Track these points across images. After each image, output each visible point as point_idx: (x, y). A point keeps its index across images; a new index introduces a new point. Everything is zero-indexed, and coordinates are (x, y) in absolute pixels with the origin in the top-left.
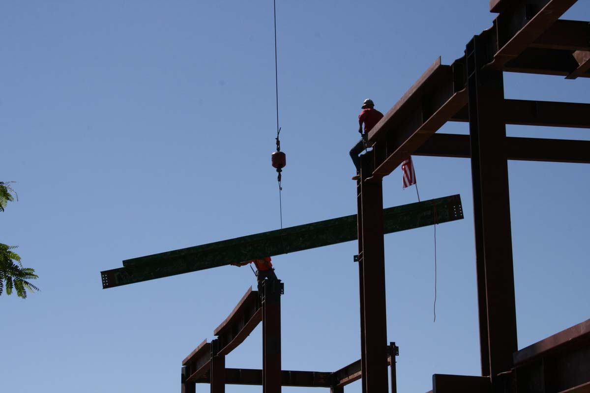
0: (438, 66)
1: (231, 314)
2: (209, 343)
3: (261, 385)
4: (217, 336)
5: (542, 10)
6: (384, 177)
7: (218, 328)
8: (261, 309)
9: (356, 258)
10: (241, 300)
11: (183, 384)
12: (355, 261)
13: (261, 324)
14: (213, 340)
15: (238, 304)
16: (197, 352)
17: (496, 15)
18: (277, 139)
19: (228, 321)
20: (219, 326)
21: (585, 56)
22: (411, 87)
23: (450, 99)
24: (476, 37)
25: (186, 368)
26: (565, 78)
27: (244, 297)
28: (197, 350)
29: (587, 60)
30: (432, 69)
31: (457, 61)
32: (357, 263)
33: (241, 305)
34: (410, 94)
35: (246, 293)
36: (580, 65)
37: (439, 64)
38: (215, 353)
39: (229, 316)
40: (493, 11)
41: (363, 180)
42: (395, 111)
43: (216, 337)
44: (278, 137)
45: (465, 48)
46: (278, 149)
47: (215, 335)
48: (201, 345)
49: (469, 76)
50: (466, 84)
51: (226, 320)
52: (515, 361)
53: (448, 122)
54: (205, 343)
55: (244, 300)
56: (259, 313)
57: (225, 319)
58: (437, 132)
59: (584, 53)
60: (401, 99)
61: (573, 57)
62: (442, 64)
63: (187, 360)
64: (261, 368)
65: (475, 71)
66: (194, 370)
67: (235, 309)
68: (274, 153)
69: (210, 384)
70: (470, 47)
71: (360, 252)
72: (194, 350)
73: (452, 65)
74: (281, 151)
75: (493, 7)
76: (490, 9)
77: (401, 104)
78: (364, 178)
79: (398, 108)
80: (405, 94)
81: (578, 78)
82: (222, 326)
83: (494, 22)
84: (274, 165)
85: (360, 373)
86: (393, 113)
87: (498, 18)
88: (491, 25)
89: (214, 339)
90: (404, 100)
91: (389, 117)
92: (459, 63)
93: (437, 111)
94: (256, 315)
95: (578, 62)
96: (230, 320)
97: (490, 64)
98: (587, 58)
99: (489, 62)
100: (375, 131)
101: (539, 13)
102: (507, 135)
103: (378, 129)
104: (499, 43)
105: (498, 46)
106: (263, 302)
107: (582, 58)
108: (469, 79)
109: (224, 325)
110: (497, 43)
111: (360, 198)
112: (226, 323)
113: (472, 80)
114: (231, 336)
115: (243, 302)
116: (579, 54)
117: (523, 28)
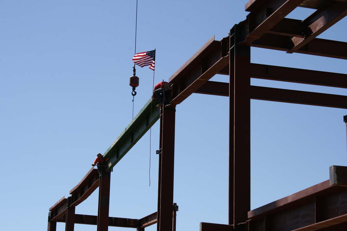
1: (80, 182)
2: (66, 199)
3: (96, 225)
4: (72, 195)
5: (275, 11)
6: (177, 105)
8: (98, 180)
9: (158, 152)
11: (49, 222)
12: (157, 153)
13: (98, 188)
14: (69, 197)
15: (85, 177)
16: (59, 204)
17: (249, 13)
18: (134, 68)
20: (73, 189)
21: (299, 40)
22: (196, 53)
23: (218, 61)
24: (236, 25)
25: (51, 213)
26: (286, 53)
27: (89, 172)
28: (59, 203)
29: (300, 42)
30: (209, 43)
31: (224, 39)
32: (158, 155)
34: (195, 57)
35: (90, 170)
37: (213, 40)
38: (69, 205)
40: (247, 10)
41: (164, 106)
42: (185, 66)
43: (71, 195)
44: (135, 66)
45: (229, 32)
46: (134, 75)
47: (70, 194)
48: (61, 199)
49: (230, 48)
50: (228, 52)
52: (249, 217)
53: (216, 74)
54: (64, 198)
55: (89, 174)
56: (98, 182)
57: (77, 185)
58: (209, 80)
59: (298, 38)
61: (291, 40)
62: (215, 40)
63: (52, 208)
64: (97, 215)
65: (234, 45)
66: (56, 214)
67: (83, 179)
69: (65, 223)
70: (232, 31)
71: (160, 149)
72: (56, 202)
73: (221, 41)
74: (136, 76)
75: (247, 7)
77: (190, 62)
79: (188, 64)
80: (192, 56)
81: (294, 53)
82: (75, 189)
83: (247, 17)
84: (131, 85)
85: (156, 220)
87: (249, 15)
90: (191, 60)
91: (182, 70)
92: (225, 40)
93: (211, 68)
94: (95, 183)
95: (294, 43)
96: (79, 186)
97: (244, 41)
98: (300, 41)
99: (243, 40)
100: (173, 78)
101: (274, 13)
102: (251, 85)
103: (175, 77)
104: (249, 30)
105: (249, 32)
106: (100, 176)
107: (297, 41)
108: (231, 50)
109: (76, 188)
110: (248, 30)
111: (162, 116)
112: (77, 187)
113: (232, 50)
114: (79, 195)
115: (88, 175)
116: (295, 39)
117: (265, 21)
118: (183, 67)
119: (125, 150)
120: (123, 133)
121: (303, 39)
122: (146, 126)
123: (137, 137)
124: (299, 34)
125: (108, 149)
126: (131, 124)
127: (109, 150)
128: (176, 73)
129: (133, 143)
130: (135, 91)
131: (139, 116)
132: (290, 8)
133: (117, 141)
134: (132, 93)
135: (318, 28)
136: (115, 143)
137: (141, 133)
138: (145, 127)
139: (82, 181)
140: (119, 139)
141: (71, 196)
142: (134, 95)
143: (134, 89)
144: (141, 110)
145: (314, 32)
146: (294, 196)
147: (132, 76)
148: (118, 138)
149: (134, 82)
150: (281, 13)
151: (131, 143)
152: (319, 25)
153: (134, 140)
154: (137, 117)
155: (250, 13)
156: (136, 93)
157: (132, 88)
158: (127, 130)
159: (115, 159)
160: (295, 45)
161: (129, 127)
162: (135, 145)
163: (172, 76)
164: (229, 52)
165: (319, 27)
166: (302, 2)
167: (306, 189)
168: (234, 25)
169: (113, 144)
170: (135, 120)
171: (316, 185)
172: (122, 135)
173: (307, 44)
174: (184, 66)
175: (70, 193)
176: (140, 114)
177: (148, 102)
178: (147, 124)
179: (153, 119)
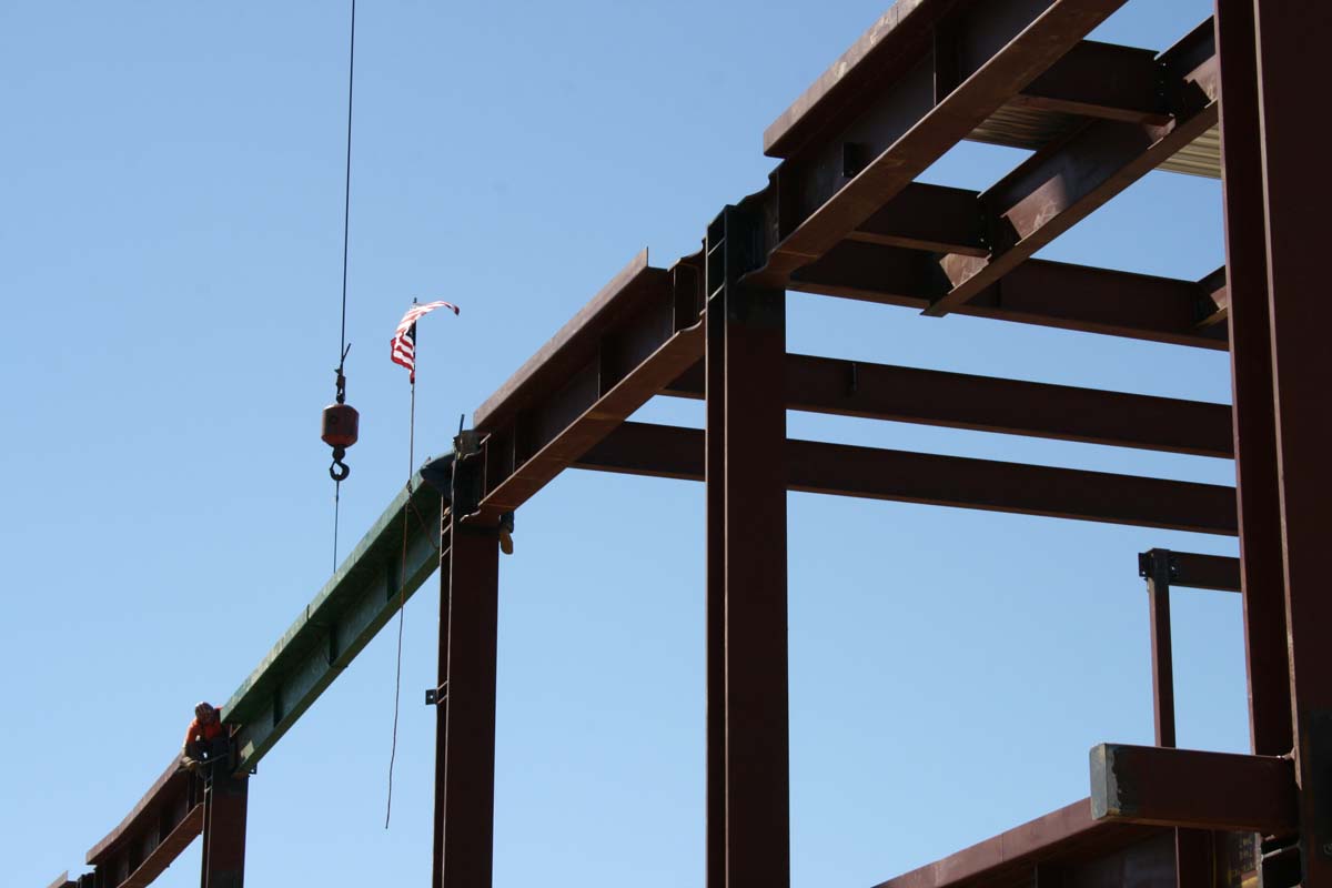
0: (640, 269)
1: (130, 814)
2: (74, 882)
4: (95, 866)
5: (879, 158)
7: (95, 848)
8: (202, 806)
9: (431, 697)
10: (155, 785)
12: (429, 702)
13: (199, 841)
14: (83, 876)
15: (147, 795)
17: (778, 162)
18: (340, 371)
19: (121, 832)
20: (101, 843)
21: (968, 267)
22: (578, 314)
23: (663, 346)
24: (728, 207)
26: (922, 314)
27: (162, 777)
29: (972, 275)
30: (628, 276)
31: (684, 260)
32: (433, 708)
33: (154, 797)
34: (573, 328)
35: (169, 769)
36: (956, 286)
37: (644, 265)
39: (123, 823)
40: (771, 152)
41: (456, 520)
42: (538, 366)
43: (91, 869)
44: (342, 366)
45: (705, 234)
46: (341, 398)
47: (89, 863)
49: (709, 296)
50: (701, 313)
51: (117, 829)
53: (656, 396)
54: (65, 881)
55: (162, 785)
56: (198, 814)
57: (115, 827)
58: (631, 419)
59: (965, 259)
60: (554, 339)
61: (940, 266)
62: (651, 265)
65: (724, 285)
67: (138, 805)
68: (330, 406)
70: (715, 230)
71: (439, 684)
73: (672, 270)
74: (345, 403)
75: (770, 145)
76: (762, 147)
77: (553, 351)
78: (458, 514)
79: (546, 358)
80: (563, 328)
81: (949, 315)
82: (107, 844)
83: (772, 177)
84: (327, 438)
86: (533, 370)
87: (781, 169)
88: (764, 184)
89: (86, 873)
90: (559, 341)
92: (689, 266)
93: (633, 372)
94: (189, 819)
95: (950, 278)
96: (127, 829)
97: (759, 271)
98: (970, 271)
99: (758, 267)
100: (490, 410)
101: (873, 163)
102: (789, 435)
103: (496, 405)
104: (780, 226)
105: (777, 235)
106: (206, 791)
107: (961, 271)
108: (709, 302)
109: (112, 840)
110: (777, 226)
111: (446, 559)
112: (116, 837)
113: (716, 305)
114: (126, 867)
115: (158, 789)
116: (953, 263)
117: (837, 194)
118: (530, 368)
119: (304, 691)
120: (298, 628)
121: (985, 262)
122: (389, 599)
123: (352, 641)
124: (967, 243)
125: (237, 689)
126: (327, 592)
127: (243, 695)
128: (502, 390)
129: (338, 664)
130: (343, 461)
131: (361, 560)
132: (935, 143)
133: (273, 660)
134: (331, 470)
135: (1039, 222)
136: (267, 666)
137: (368, 625)
138: (382, 602)
139: (137, 813)
140: (280, 651)
141: (93, 871)
142: (338, 478)
143: (338, 456)
144: (368, 535)
145: (1025, 235)
146: (955, 862)
147: (333, 403)
148: (277, 645)
149: (341, 427)
150: (899, 164)
151: (328, 665)
152: (1044, 209)
153: (342, 653)
154: (352, 564)
155: (783, 164)
156: (346, 470)
157: (332, 449)
158: (314, 616)
159: (268, 727)
160: (953, 284)
161: (322, 601)
162: (346, 670)
163: (485, 403)
164: (706, 310)
165: (1045, 218)
166: (978, 122)
167: (1003, 835)
168: (722, 208)
169: (256, 671)
170: (343, 575)
171: (1041, 820)
172: (293, 634)
173: (998, 281)
174: (533, 367)
175: (90, 859)
176: (362, 552)
177: (393, 503)
178: (393, 589)
179: (415, 571)
